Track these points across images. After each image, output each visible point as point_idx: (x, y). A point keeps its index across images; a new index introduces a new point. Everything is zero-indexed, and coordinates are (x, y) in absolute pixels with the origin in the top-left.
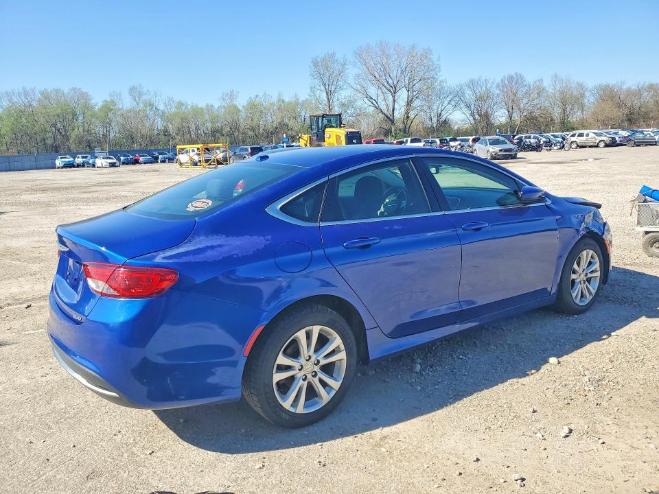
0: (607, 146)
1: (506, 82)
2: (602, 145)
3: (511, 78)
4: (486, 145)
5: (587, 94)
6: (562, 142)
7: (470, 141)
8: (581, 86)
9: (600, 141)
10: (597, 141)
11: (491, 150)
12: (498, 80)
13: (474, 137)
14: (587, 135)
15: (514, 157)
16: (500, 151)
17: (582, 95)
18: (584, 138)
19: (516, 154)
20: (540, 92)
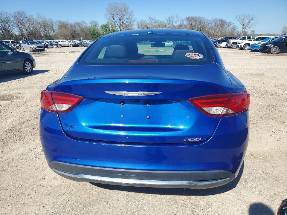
0: (73, 46)
1: (16, 14)
2: (71, 46)
3: (19, 13)
4: (29, 44)
5: (54, 24)
6: (57, 44)
7: (10, 42)
8: (51, 20)
9: (71, 44)
10: (70, 44)
11: (32, 47)
12: (12, 13)
13: (12, 41)
14: (65, 42)
15: (43, 50)
16: (37, 47)
17: (52, 24)
18: (64, 43)
19: (44, 49)
20: (35, 21)
